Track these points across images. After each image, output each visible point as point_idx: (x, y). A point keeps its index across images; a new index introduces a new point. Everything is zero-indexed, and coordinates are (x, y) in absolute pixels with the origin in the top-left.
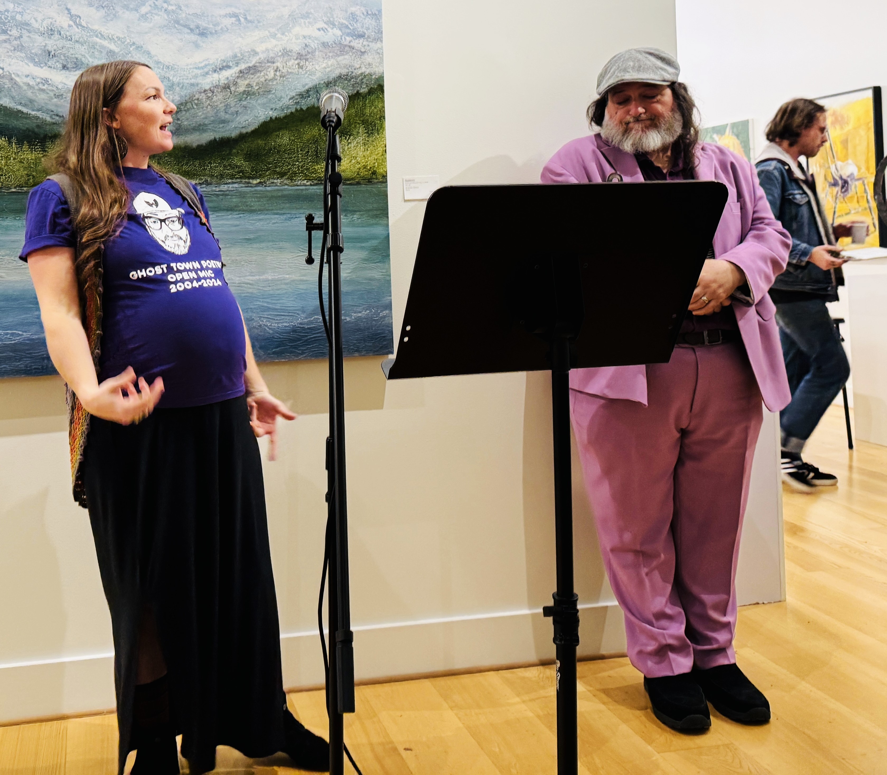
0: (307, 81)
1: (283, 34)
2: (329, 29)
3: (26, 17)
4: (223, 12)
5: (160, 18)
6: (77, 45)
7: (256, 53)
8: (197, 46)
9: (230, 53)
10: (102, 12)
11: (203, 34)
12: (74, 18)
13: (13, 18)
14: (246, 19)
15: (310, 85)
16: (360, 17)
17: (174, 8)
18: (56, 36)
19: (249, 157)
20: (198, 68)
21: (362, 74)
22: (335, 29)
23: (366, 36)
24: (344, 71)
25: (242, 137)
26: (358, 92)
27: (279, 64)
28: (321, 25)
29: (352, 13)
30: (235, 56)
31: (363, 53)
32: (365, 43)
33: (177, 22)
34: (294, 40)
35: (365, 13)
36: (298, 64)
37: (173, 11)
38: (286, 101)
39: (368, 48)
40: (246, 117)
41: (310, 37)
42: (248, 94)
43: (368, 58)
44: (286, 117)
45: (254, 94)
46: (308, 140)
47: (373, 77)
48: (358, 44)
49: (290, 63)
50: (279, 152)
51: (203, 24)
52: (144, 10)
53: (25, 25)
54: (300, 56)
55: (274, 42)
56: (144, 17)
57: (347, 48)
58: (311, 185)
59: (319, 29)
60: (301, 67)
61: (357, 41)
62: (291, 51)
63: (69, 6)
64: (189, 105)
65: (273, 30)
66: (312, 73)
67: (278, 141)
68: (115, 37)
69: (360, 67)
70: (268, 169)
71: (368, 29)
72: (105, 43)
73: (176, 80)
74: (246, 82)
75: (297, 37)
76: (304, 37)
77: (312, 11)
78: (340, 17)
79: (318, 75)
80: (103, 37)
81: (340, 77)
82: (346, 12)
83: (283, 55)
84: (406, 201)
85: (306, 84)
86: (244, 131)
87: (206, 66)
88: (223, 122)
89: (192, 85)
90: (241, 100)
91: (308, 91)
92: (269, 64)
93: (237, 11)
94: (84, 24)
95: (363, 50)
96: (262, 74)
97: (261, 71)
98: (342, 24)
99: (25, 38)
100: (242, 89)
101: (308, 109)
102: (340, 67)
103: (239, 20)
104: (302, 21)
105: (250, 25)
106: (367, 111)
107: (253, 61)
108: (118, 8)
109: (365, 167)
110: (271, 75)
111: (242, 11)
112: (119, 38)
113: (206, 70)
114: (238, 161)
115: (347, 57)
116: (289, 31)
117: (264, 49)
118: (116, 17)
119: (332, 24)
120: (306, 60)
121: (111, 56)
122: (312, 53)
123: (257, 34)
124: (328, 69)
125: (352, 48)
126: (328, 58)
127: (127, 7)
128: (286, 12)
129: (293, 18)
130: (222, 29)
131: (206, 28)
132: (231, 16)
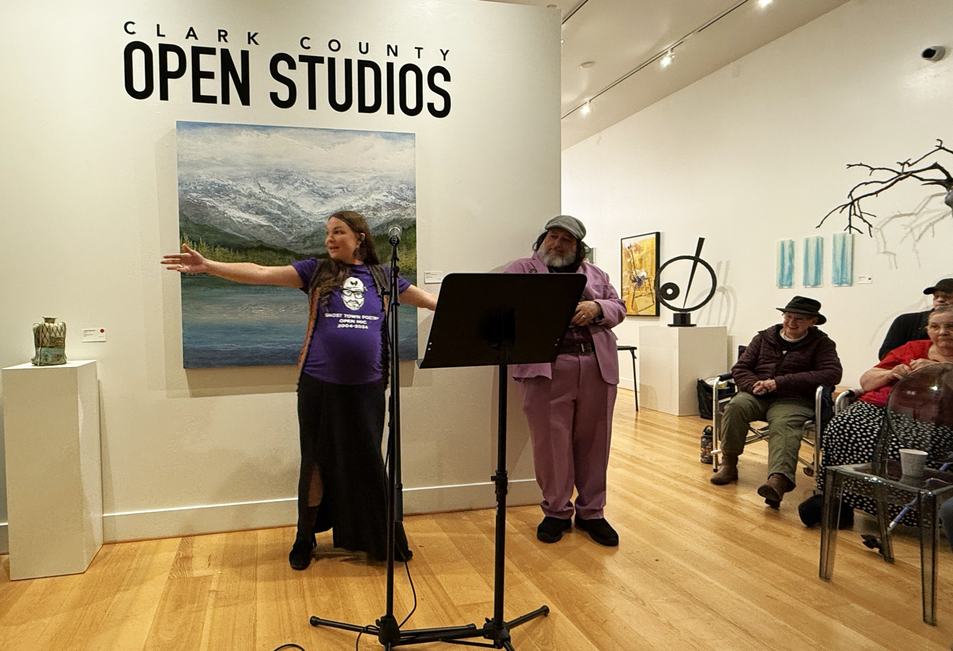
0: (378, 222)
1: (366, 198)
2: (389, 196)
3: (239, 187)
4: (336, 186)
5: (304, 189)
6: (264, 202)
8: (322, 203)
10: (276, 186)
11: (326, 197)
12: (262, 188)
13: (232, 188)
14: (347, 190)
15: (379, 224)
16: (405, 190)
17: (311, 184)
18: (253, 197)
20: (323, 214)
21: (405, 219)
22: (392, 196)
23: (408, 200)
24: (396, 217)
28: (385, 193)
29: (401, 188)
31: (406, 208)
32: (407, 203)
33: (313, 191)
34: (371, 201)
35: (408, 188)
37: (311, 186)
39: (408, 206)
41: (379, 200)
43: (409, 211)
47: (411, 220)
48: (403, 203)
49: (369, 213)
51: (326, 192)
52: (296, 185)
53: (238, 191)
54: (374, 209)
55: (361, 202)
56: (296, 188)
57: (398, 206)
59: (384, 196)
60: (374, 215)
62: (370, 206)
63: (260, 182)
64: (318, 233)
65: (361, 196)
66: (380, 218)
69: (404, 216)
71: (409, 196)
72: (277, 201)
73: (311, 220)
75: (373, 200)
76: (377, 200)
77: (381, 186)
78: (394, 190)
79: (383, 219)
80: (276, 198)
81: (394, 220)
82: (398, 187)
83: (366, 209)
87: (327, 213)
89: (320, 223)
91: (378, 227)
93: (343, 186)
94: (267, 191)
95: (406, 206)
98: (395, 193)
99: (237, 198)
101: (378, 236)
103: (344, 191)
104: (376, 191)
105: (349, 193)
109: (406, 266)
111: (346, 186)
112: (284, 199)
115: (398, 210)
116: (369, 197)
117: (356, 205)
118: (282, 188)
119: (391, 193)
120: (378, 211)
121: (280, 208)
122: (380, 208)
123: (353, 198)
124: (388, 216)
125: (401, 205)
126: (388, 210)
127: (288, 183)
128: (367, 187)
129: (371, 190)
130: (335, 195)
131: (328, 194)
132: (340, 188)
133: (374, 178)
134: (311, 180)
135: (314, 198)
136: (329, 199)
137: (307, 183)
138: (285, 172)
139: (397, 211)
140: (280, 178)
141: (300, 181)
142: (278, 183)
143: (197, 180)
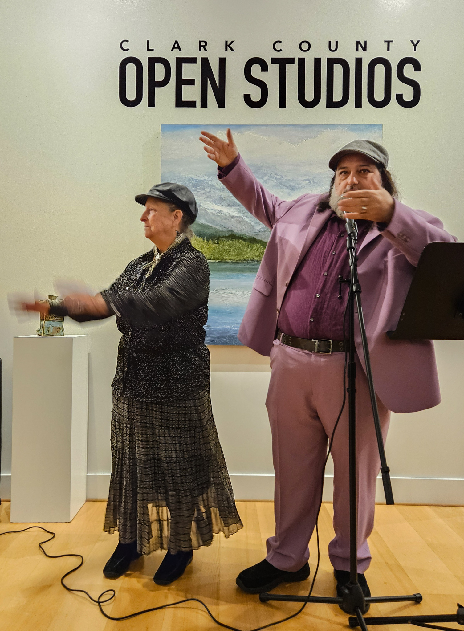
4: (303, 179)
5: (273, 182)
11: (293, 189)
13: (207, 183)
37: (279, 179)
51: (293, 184)
99: (212, 192)
103: (310, 182)
105: (315, 184)
111: (312, 178)
130: (302, 187)
131: (294, 186)
132: (306, 180)
134: (280, 173)
135: (281, 190)
136: (296, 191)
137: (275, 176)
138: (255, 166)
143: (177, 176)
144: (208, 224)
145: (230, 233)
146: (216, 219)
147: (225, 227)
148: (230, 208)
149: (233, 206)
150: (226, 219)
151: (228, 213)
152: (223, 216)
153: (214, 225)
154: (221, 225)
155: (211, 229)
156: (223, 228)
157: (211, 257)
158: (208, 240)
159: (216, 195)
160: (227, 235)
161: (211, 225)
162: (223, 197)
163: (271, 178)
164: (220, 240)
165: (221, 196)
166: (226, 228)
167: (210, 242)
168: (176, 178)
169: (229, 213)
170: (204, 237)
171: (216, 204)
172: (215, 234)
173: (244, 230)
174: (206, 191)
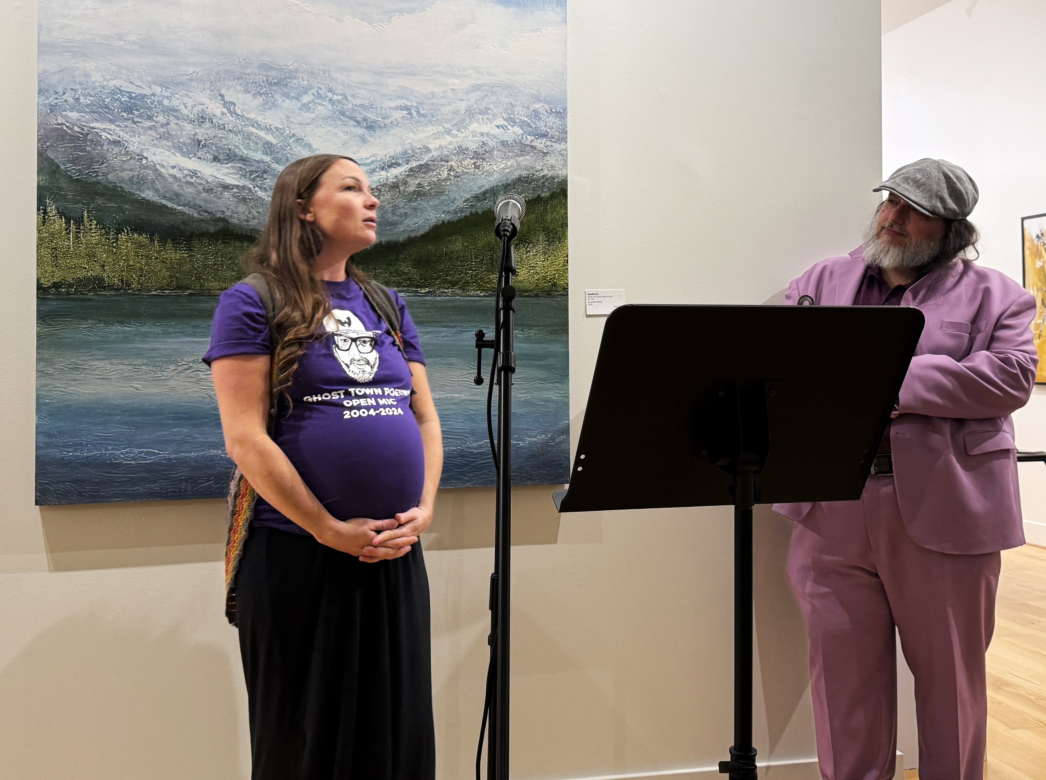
0: (484, 182)
1: (459, 131)
2: (509, 127)
3: (175, 103)
4: (393, 104)
5: (323, 109)
6: (231, 135)
7: (429, 150)
8: (364, 140)
9: (400, 149)
10: (259, 100)
11: (371, 127)
12: (228, 105)
13: (160, 103)
14: (418, 112)
15: (487, 187)
16: (543, 114)
17: (340, 98)
18: (208, 124)
19: (418, 263)
21: (544, 176)
22: (516, 127)
23: (549, 136)
24: (524, 173)
25: (411, 242)
26: (539, 196)
27: (453, 163)
28: (500, 122)
29: (534, 111)
30: (406, 153)
31: (545, 154)
32: (548, 143)
33: (343, 113)
34: (470, 138)
35: (549, 111)
36: (474, 163)
37: (339, 101)
38: (460, 203)
39: (551, 149)
40: (416, 220)
41: (488, 135)
42: (419, 194)
43: (551, 160)
44: (459, 221)
45: (425, 194)
46: (483, 247)
47: (556, 180)
48: (540, 144)
49: (466, 163)
50: (451, 258)
51: (371, 116)
52: (306, 99)
53: (172, 111)
54: (477, 155)
55: (449, 138)
56: (306, 107)
57: (528, 148)
58: (485, 296)
59: (498, 127)
60: (477, 167)
61: (539, 141)
62: (467, 149)
63: (223, 92)
65: (447, 126)
66: (490, 174)
67: (450, 246)
68: (273, 127)
69: (542, 170)
70: (439, 277)
71: (551, 128)
72: (262, 134)
74: (417, 182)
75: (474, 135)
76: (482, 134)
77: (491, 106)
78: (521, 114)
79: (496, 176)
80: (259, 127)
81: (519, 179)
82: (528, 108)
83: (458, 153)
84: (588, 316)
85: (483, 186)
86: (413, 235)
87: (373, 162)
88: (391, 224)
90: (410, 201)
91: (484, 193)
92: (443, 163)
93: (409, 104)
94: (239, 112)
95: (545, 151)
96: (435, 173)
97: (434, 170)
98: (524, 121)
99: (172, 125)
100: (412, 189)
101: (484, 212)
102: (520, 169)
103: (411, 114)
104: (480, 116)
105: (423, 119)
106: (549, 217)
107: (425, 159)
108: (277, 96)
109: (544, 278)
110: (445, 174)
111: (414, 104)
112: (277, 129)
113: (373, 166)
114: (406, 268)
115: (527, 157)
116: (466, 127)
117: (437, 146)
118: (274, 105)
119: (512, 121)
120: (484, 159)
121: (268, 148)
122: (490, 152)
123: (431, 130)
124: (507, 170)
125: (534, 148)
126: (508, 158)
127: (287, 96)
128: (463, 106)
129: (471, 114)
130: (391, 123)
131: (375, 122)
132: (402, 108)
133: (476, 88)
134: (339, 89)
135: (345, 129)
136: (378, 133)
137: (330, 95)
138: (280, 70)
139: (526, 160)
140: (270, 84)
141: (314, 91)
142: (266, 94)
143: (80, 83)
144: (164, 202)
145: (221, 225)
146: (183, 190)
147: (206, 211)
148: (219, 165)
149: (226, 160)
150: (209, 190)
151: (213, 178)
152: (202, 184)
153: (179, 205)
154: (195, 207)
155: (171, 214)
156: (202, 213)
157: (171, 282)
158: (163, 241)
159: (184, 133)
160: (212, 229)
161: (170, 205)
162: (200, 138)
163: (318, 99)
164: (195, 243)
165: (197, 137)
166: (209, 213)
167: (169, 245)
168: (78, 87)
169: (216, 178)
170: (152, 235)
171: (184, 154)
172: (182, 227)
173: (254, 218)
174: (157, 122)
